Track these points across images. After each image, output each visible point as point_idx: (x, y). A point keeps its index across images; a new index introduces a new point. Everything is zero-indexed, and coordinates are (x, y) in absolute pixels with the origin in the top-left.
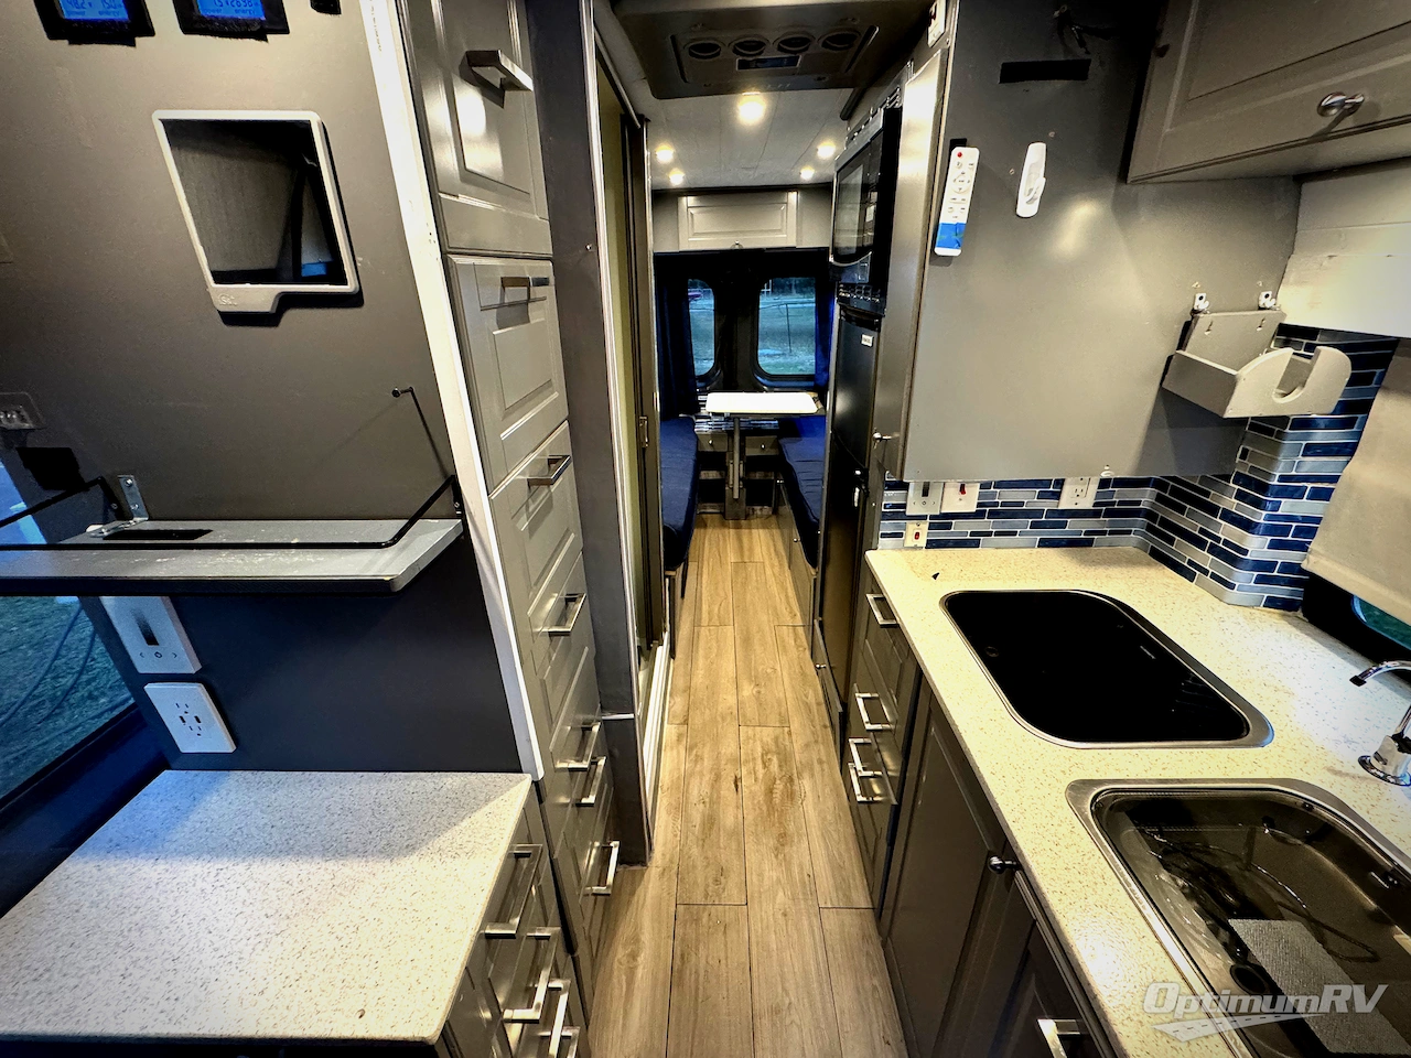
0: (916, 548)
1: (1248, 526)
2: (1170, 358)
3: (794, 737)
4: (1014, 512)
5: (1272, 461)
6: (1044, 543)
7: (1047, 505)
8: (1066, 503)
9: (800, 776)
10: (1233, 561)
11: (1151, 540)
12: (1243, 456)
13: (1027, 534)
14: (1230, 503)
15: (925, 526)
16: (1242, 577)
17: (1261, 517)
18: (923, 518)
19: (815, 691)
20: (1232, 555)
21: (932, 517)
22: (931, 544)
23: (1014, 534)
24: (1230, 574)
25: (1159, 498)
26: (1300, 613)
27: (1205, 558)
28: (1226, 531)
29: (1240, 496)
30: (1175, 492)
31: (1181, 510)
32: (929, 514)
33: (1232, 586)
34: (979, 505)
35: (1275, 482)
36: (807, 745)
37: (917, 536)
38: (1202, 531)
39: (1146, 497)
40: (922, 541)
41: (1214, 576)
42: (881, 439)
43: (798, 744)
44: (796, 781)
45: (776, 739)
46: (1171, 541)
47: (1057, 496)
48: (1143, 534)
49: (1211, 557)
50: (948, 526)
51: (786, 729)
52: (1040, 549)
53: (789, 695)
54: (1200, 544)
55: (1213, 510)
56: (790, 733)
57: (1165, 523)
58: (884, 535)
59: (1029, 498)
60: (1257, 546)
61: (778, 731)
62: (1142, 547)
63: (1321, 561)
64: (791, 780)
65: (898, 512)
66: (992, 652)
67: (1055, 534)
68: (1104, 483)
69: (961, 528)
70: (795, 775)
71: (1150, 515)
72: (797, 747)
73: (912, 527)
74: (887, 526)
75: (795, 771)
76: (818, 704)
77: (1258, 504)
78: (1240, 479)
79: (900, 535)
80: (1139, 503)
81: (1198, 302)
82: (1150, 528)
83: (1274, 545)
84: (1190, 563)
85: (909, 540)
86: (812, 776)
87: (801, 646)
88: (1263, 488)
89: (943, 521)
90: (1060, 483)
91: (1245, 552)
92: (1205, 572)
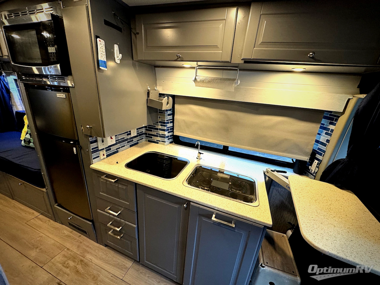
0: (104, 158)
1: (164, 130)
2: (147, 99)
3: (71, 249)
4: (124, 140)
5: (164, 118)
6: (131, 146)
7: (129, 137)
8: (132, 135)
9: (84, 257)
10: (164, 137)
11: (147, 139)
12: (159, 118)
13: (126, 145)
14: (160, 127)
15: (105, 151)
16: (166, 140)
17: (165, 128)
18: (103, 149)
19: (66, 229)
20: (163, 136)
21: (106, 148)
22: (108, 156)
23: (124, 146)
24: (164, 140)
25: (146, 130)
26: (173, 143)
27: (159, 139)
28: (161, 132)
29: (161, 125)
30: (149, 128)
31: (151, 131)
32: (105, 147)
33: (165, 142)
34: (116, 141)
35: (166, 122)
36: (78, 247)
37: (104, 155)
38: (157, 134)
39: (144, 130)
40: (105, 156)
41: (162, 141)
42: (90, 127)
43: (75, 249)
44: (84, 259)
45: (64, 256)
46: (152, 138)
47: (130, 134)
48: (145, 138)
49: (160, 138)
50: (110, 149)
51: (66, 249)
52: (130, 148)
53: (56, 239)
54: (157, 136)
55: (157, 129)
56: (68, 249)
57: (149, 134)
58: (94, 158)
59: (125, 137)
60: (166, 133)
61: (63, 253)
62: (146, 141)
63: (176, 133)
64: (82, 261)
65: (96, 150)
66: (148, 171)
67: (131, 143)
68: (137, 129)
69: (113, 149)
70: (82, 258)
71: (145, 134)
72: (75, 250)
73: (101, 153)
74: (94, 155)
75: (81, 257)
76: (71, 232)
77: (165, 126)
78: (160, 122)
79: (99, 157)
80: (143, 132)
81: (148, 88)
82: (146, 136)
83: (169, 132)
84: (157, 140)
85: (102, 157)
86: (88, 252)
87: (46, 221)
88: (164, 123)
89: (108, 148)
90: (130, 131)
91: (165, 135)
92: (160, 141)
